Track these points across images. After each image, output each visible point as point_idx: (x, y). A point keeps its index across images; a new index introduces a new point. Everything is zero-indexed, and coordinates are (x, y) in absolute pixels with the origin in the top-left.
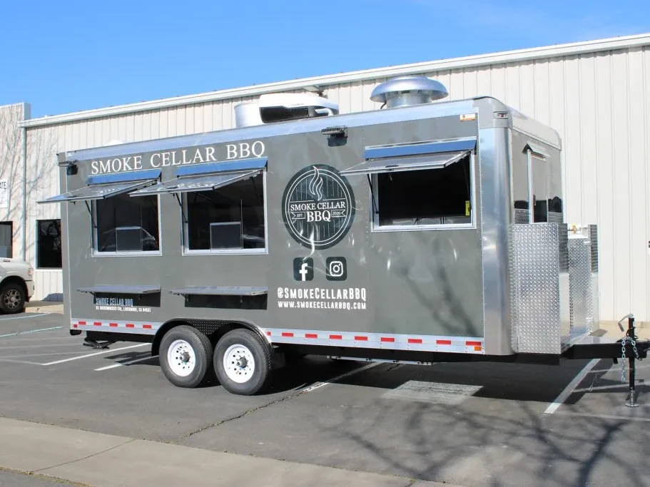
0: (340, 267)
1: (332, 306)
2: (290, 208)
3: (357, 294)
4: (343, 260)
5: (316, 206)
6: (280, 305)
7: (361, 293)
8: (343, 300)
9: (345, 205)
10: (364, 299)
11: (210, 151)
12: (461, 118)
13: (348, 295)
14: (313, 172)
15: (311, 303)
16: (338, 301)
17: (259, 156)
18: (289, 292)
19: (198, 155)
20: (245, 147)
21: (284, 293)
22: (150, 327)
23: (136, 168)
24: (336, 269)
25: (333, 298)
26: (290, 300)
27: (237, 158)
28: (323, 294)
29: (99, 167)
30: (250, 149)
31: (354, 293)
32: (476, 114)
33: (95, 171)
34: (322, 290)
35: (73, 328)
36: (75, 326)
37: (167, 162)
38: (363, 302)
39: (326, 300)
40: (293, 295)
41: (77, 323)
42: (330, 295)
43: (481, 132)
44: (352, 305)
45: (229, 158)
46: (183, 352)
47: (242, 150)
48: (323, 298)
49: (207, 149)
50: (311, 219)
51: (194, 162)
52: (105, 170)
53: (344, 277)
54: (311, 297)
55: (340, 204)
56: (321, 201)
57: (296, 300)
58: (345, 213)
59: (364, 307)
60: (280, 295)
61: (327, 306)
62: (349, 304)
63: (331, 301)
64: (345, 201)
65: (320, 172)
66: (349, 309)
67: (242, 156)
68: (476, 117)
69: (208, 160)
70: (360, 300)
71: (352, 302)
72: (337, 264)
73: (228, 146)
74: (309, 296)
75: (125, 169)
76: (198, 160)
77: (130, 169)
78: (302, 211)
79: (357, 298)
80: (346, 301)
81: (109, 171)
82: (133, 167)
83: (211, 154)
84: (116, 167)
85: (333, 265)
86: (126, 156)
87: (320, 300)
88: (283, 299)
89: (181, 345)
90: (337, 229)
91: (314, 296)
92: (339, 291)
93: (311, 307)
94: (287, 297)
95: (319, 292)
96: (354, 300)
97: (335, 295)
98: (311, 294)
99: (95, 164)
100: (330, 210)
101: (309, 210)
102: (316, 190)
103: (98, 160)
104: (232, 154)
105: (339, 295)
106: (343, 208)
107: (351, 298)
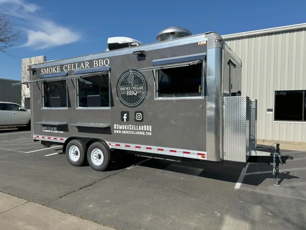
0: (141, 116)
1: (137, 133)
2: (120, 89)
3: (148, 128)
4: (142, 112)
5: (131, 88)
6: (115, 132)
7: (149, 128)
8: (141, 131)
9: (143, 88)
10: (151, 130)
11: (87, 63)
12: (199, 44)
13: (144, 128)
14: (130, 73)
15: (128, 132)
16: (139, 131)
17: (107, 66)
18: (119, 126)
19: (82, 66)
20: (101, 61)
21: (117, 127)
22: (63, 139)
23: (58, 71)
24: (139, 116)
25: (137, 129)
26: (119, 130)
27: (98, 66)
28: (133, 128)
29: (44, 71)
30: (103, 62)
31: (146, 128)
32: (207, 41)
33: (42, 73)
34: (133, 126)
35: (34, 139)
36: (35, 138)
37: (70, 69)
38: (150, 132)
39: (134, 130)
40: (121, 128)
41: (36, 137)
42: (136, 128)
43: (208, 50)
44: (145, 133)
45: (94, 66)
46: (75, 151)
47: (100, 63)
48: (133, 129)
49: (86, 62)
50: (128, 94)
51: (80, 68)
52: (46, 72)
53: (142, 121)
54: (128, 129)
55: (141, 87)
56: (133, 86)
57: (122, 130)
58: (143, 91)
59: (150, 134)
60: (115, 128)
61: (134, 133)
62: (144, 132)
63: (136, 131)
64: (143, 86)
65: (133, 72)
66: (144, 135)
67: (100, 66)
68: (207, 43)
69: (86, 67)
70: (149, 131)
71: (145, 131)
72: (139, 114)
73: (94, 61)
74: (127, 128)
75: (54, 72)
76: (82, 68)
77: (56, 72)
78: (125, 90)
79: (148, 130)
80: (143, 131)
81: (48, 73)
82: (56, 71)
83: (87, 65)
84: (50, 71)
85: (138, 115)
86: (54, 66)
87: (132, 130)
88: (116, 129)
89: (75, 148)
90: (140, 99)
91: (129, 128)
92: (140, 126)
93: (128, 133)
94: (118, 128)
95: (131, 127)
96: (146, 131)
97: (138, 128)
98: (128, 127)
99: (42, 70)
100: (137, 90)
101: (128, 90)
102: (131, 81)
103: (43, 68)
104: (96, 65)
105: (140, 129)
106: (143, 89)
107: (145, 130)
